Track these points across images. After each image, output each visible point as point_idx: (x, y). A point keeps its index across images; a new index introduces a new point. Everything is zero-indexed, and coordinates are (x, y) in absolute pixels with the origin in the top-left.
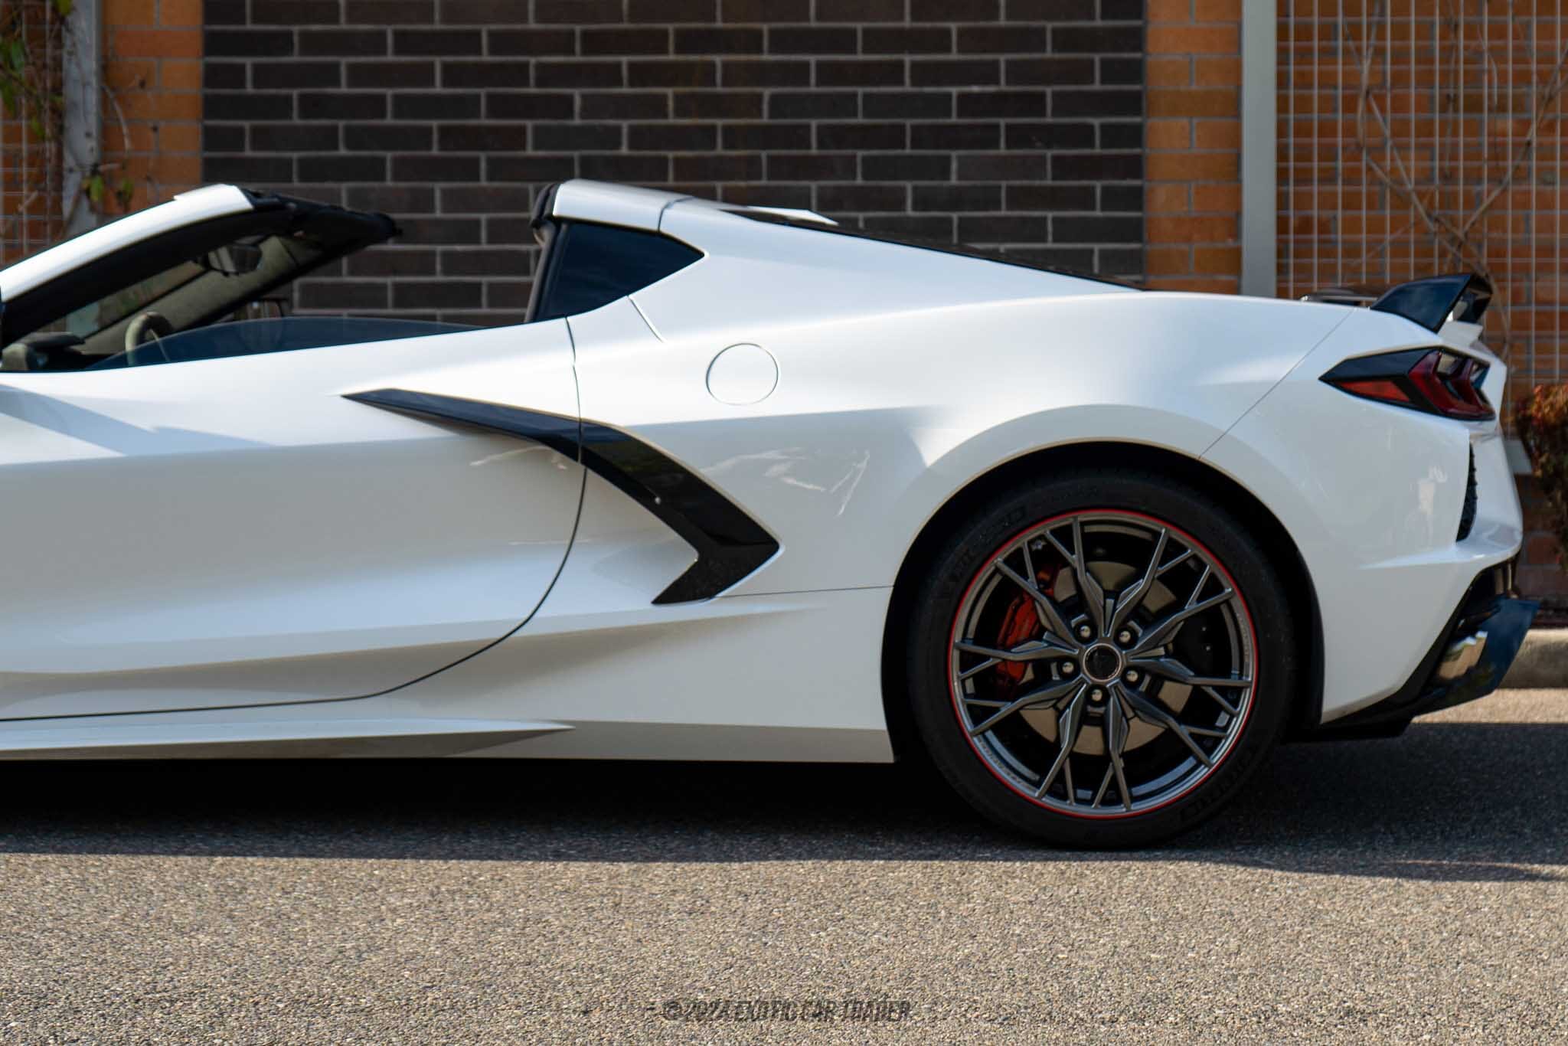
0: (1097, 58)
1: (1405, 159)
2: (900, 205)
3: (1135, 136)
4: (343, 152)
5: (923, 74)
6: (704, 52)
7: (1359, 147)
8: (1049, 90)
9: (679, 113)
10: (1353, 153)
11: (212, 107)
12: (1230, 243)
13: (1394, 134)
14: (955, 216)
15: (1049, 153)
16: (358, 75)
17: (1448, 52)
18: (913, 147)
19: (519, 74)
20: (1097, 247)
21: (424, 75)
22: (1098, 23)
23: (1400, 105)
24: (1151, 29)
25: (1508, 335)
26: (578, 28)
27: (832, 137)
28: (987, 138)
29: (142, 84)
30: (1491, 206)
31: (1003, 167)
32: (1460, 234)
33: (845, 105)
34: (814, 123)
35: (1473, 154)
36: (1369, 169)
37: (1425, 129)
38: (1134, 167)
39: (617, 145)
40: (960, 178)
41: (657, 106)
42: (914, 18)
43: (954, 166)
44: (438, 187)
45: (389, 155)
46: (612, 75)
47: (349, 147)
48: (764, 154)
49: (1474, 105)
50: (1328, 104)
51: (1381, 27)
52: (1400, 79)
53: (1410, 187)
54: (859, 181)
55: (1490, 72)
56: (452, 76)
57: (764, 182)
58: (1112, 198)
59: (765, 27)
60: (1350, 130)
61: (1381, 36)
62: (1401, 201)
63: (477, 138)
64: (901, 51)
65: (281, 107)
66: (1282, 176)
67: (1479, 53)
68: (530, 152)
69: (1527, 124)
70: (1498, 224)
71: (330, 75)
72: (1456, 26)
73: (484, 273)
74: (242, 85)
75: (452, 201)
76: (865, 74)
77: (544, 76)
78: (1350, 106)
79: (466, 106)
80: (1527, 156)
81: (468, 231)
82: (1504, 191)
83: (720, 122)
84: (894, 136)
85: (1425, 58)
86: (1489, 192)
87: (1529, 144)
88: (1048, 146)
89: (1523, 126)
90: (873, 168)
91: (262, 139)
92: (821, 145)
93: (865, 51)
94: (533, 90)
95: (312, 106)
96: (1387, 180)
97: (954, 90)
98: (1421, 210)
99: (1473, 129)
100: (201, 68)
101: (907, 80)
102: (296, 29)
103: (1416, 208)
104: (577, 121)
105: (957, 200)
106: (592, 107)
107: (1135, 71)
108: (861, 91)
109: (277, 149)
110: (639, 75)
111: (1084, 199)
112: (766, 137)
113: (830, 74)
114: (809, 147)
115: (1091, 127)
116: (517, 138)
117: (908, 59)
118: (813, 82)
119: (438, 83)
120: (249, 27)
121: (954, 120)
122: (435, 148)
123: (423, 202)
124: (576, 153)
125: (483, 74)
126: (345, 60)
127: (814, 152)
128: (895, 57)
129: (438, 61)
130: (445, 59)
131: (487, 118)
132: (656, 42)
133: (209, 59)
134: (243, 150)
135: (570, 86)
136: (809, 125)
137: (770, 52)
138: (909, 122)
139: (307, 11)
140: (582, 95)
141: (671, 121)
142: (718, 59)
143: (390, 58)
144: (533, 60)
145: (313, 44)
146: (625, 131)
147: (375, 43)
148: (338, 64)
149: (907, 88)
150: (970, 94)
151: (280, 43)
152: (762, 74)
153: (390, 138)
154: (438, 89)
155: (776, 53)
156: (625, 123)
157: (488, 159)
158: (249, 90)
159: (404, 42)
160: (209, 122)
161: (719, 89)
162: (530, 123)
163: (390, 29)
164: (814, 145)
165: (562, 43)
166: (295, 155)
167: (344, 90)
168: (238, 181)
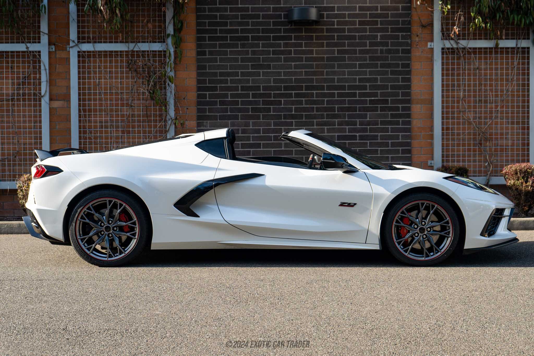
0: (400, 91)
1: (471, 114)
2: (356, 125)
3: (409, 109)
5: (361, 95)
6: (311, 90)
7: (460, 111)
8: (389, 99)
9: (306, 104)
10: (459, 112)
11: (199, 103)
12: (430, 133)
13: (468, 109)
14: (368, 127)
15: (390, 113)
16: (232, 96)
17: (480, 90)
18: (359, 112)
19: (269, 95)
20: (400, 134)
21: (248, 96)
22: (401, 83)
23: (469, 102)
24: (412, 85)
25: (494, 153)
26: (283, 85)
27: (340, 109)
28: (376, 109)
29: (184, 98)
30: (490, 124)
31: (379, 116)
32: (483, 130)
33: (343, 102)
34: (336, 106)
35: (486, 112)
36: (463, 116)
37: (475, 107)
38: (409, 116)
39: (292, 112)
40: (369, 119)
42: (359, 83)
43: (368, 116)
44: (251, 121)
45: (240, 114)
46: (290, 95)
48: (325, 113)
49: (486, 102)
50: (453, 102)
51: (465, 84)
52: (469, 96)
53: (472, 120)
54: (347, 119)
55: (490, 94)
56: (254, 96)
57: (325, 120)
58: (404, 123)
59: (325, 85)
60: (458, 107)
61: (465, 86)
62: (470, 123)
63: (260, 110)
64: (356, 90)
65: (215, 103)
66: (443, 118)
67: (487, 90)
68: (272, 113)
69: (498, 106)
70: (491, 128)
71: (226, 96)
72: (482, 84)
73: (261, 141)
74: (206, 98)
75: (254, 124)
76: (348, 95)
77: (276, 96)
78: (458, 102)
79: (257, 103)
80: (497, 113)
81: (258, 131)
82: (493, 121)
83: (315, 106)
84: (355, 109)
85: (475, 91)
86: (489, 122)
87: (498, 110)
88: (389, 111)
89: (496, 107)
90: (350, 116)
91: (210, 110)
92: (338, 111)
93: (348, 90)
94: (272, 99)
95: (222, 103)
96: (466, 118)
97: (368, 99)
98: (475, 126)
99: (486, 107)
100: (196, 95)
101: (358, 97)
102: (218, 85)
103: (473, 125)
104: (283, 106)
105: (369, 123)
106: (286, 103)
107: (409, 94)
108: (347, 99)
109: (214, 113)
110: (297, 95)
111: (398, 123)
112: (326, 109)
113: (340, 95)
115: (399, 107)
116: (269, 110)
117: (357, 92)
118: (336, 97)
119: (251, 98)
120: (208, 85)
121: (368, 105)
122: (250, 112)
123: (247, 125)
124: (282, 113)
125: (261, 95)
126: (230, 92)
127: (336, 113)
128: (355, 91)
129: (251, 93)
130: (252, 92)
131: (262, 105)
132: (301, 88)
133: (198, 93)
134: (206, 113)
135: (281, 98)
136: (335, 107)
137: (326, 90)
138: (358, 106)
139: (221, 82)
140: (284, 100)
141: (304, 106)
142: (315, 92)
143: (240, 92)
144: (272, 92)
145: (222, 89)
146: (293, 108)
147: (236, 89)
148: (228, 93)
149: (357, 98)
150: (371, 99)
151: (215, 89)
152: (325, 95)
153: (240, 110)
154: (251, 99)
155: (328, 90)
156: (294, 107)
157: (262, 115)
158: (208, 99)
159: (243, 88)
160: (198, 107)
161: (315, 99)
162: (272, 107)
163: (240, 85)
164: (337, 111)
165: (279, 88)
166: (218, 114)
167: (229, 99)
168: (205, 120)
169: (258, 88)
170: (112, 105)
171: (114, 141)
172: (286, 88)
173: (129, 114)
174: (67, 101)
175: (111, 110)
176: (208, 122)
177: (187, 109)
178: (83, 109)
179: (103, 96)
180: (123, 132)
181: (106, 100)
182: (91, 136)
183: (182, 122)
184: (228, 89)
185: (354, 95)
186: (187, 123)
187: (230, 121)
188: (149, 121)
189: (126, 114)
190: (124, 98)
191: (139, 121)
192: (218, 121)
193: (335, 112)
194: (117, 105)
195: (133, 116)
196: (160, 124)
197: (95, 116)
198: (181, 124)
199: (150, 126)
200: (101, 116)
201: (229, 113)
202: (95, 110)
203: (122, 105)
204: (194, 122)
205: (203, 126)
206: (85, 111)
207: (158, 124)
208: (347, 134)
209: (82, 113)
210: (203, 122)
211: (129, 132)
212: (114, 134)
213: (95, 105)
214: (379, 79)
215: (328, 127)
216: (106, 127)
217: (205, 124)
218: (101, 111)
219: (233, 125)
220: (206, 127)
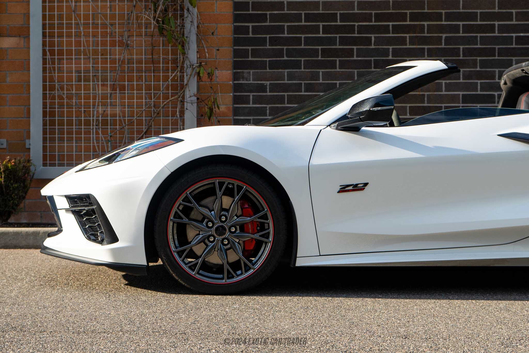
2: (494, 78)
5: (502, 29)
6: (421, 21)
9: (411, 43)
11: (236, 42)
16: (291, 30)
18: (499, 56)
19: (351, 29)
21: (316, 29)
26: (373, 12)
27: (468, 52)
28: (526, 52)
29: (213, 34)
33: (473, 40)
34: (461, 47)
39: (388, 56)
42: (499, 8)
43: (514, 63)
44: (321, 71)
45: (303, 59)
46: (386, 29)
47: (287, 56)
54: (478, 69)
56: (326, 30)
59: (443, 12)
63: (336, 53)
64: (494, 20)
65: (262, 42)
68: (355, 58)
71: (280, 29)
74: (248, 34)
75: (327, 76)
76: (481, 29)
77: (362, 29)
79: (332, 41)
81: (332, 88)
83: (426, 47)
84: (491, 52)
90: (484, 64)
91: (255, 53)
92: (464, 55)
93: (480, 21)
94: (356, 35)
95: (273, 41)
97: (514, 35)
100: (233, 28)
102: (268, 13)
104: (373, 47)
106: (378, 41)
108: (479, 35)
109: (261, 58)
110: (396, 29)
113: (467, 29)
116: (350, 53)
117: (496, 23)
118: (461, 32)
119: (321, 33)
120: (251, 12)
121: (514, 46)
122: (320, 57)
123: (315, 76)
124: (373, 59)
125: (338, 29)
126: (286, 24)
127: (461, 58)
128: (492, 23)
129: (321, 24)
130: (324, 24)
131: (339, 45)
132: (403, 17)
133: (235, 24)
134: (248, 58)
135: (370, 34)
136: (459, 48)
137: (445, 21)
138: (497, 47)
139: (273, 6)
140: (375, 37)
141: (408, 46)
142: (426, 23)
143: (303, 23)
144: (356, 24)
146: (391, 50)
147: (298, 18)
148: (284, 26)
149: (496, 34)
150: (520, 36)
151: (263, 18)
152: (442, 29)
153: (302, 53)
154: (321, 35)
155: (447, 21)
156: (391, 47)
157: (340, 61)
158: (251, 35)
159: (308, 18)
160: (235, 48)
161: (426, 35)
162: (355, 47)
163: (303, 13)
164: (461, 55)
165: (368, 18)
166: (268, 59)
167: (286, 35)
168: (246, 69)
169: (333, 17)
170: (96, 44)
171: (98, 103)
172: (379, 17)
173: (124, 59)
174: (24, 38)
175: (95, 52)
176: (251, 71)
177: (218, 50)
178: (49, 50)
179: (82, 29)
180: (113, 88)
181: (87, 35)
182: (62, 94)
183: (209, 71)
185: (491, 28)
186: (217, 73)
187: (286, 70)
188: (156, 70)
189: (119, 59)
190: (115, 32)
191: (139, 70)
192: (268, 70)
193: (459, 56)
194: (104, 44)
195: (130, 61)
196: (174, 75)
197: (69, 60)
198: (209, 73)
199: (157, 79)
200: (78, 61)
201: (285, 58)
202: (69, 52)
203: (113, 44)
204: (229, 72)
205: (243, 78)
206: (52, 53)
207: (171, 75)
208: (479, 93)
209: (48, 56)
210: (243, 72)
211: (122, 88)
212: (99, 90)
213: (69, 44)
215: (448, 81)
216: (87, 79)
217: (245, 75)
218: (78, 53)
219: (291, 77)
220: (247, 81)
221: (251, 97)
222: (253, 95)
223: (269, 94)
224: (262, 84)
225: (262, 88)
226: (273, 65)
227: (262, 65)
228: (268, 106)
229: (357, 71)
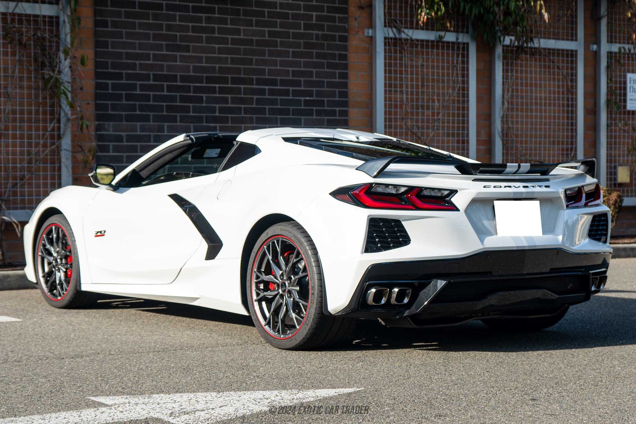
0: (337, 90)
1: (413, 122)
3: (346, 113)
4: (138, 112)
5: (295, 93)
6: (238, 84)
7: (403, 119)
8: (326, 99)
9: (232, 103)
11: (97, 97)
13: (411, 115)
15: (326, 119)
16: (142, 88)
17: (422, 93)
18: (292, 116)
19: (188, 89)
21: (161, 88)
22: (338, 80)
23: (412, 107)
24: (349, 82)
26: (204, 75)
27: (272, 111)
28: (311, 113)
30: (432, 136)
33: (275, 102)
34: (267, 107)
35: (428, 121)
36: (405, 125)
37: (417, 114)
38: (346, 123)
41: (225, 101)
42: (292, 77)
43: (303, 121)
44: (166, 125)
45: (151, 114)
46: (213, 90)
47: (140, 111)
48: (255, 117)
49: (428, 108)
50: (396, 106)
51: (407, 85)
52: (412, 100)
53: (414, 130)
56: (169, 89)
57: (254, 125)
59: (254, 77)
60: (401, 113)
61: (407, 88)
62: (413, 134)
63: (177, 109)
64: (289, 86)
65: (119, 97)
67: (429, 93)
68: (191, 114)
69: (439, 113)
71: (134, 87)
72: (424, 85)
74: (108, 90)
75: (170, 129)
76: (280, 92)
77: (196, 90)
78: (401, 107)
79: (173, 99)
80: (439, 123)
83: (243, 106)
84: (288, 112)
85: (417, 94)
88: (326, 116)
90: (283, 121)
91: (114, 107)
92: (269, 114)
93: (280, 86)
94: (192, 94)
95: (129, 97)
96: (410, 128)
97: (302, 98)
98: (418, 137)
99: (428, 114)
100: (94, 84)
101: (291, 95)
102: (124, 72)
103: (416, 136)
104: (204, 105)
106: (208, 100)
107: (345, 94)
108: (279, 98)
109: (118, 111)
110: (221, 90)
112: (255, 111)
113: (271, 92)
114: (266, 114)
115: (336, 110)
116: (188, 109)
117: (291, 88)
118: (267, 95)
119: (165, 91)
120: (110, 70)
121: (302, 108)
122: (165, 112)
123: (161, 129)
124: (204, 115)
126: (138, 83)
128: (287, 88)
129: (165, 84)
130: (167, 83)
131: (179, 103)
132: (225, 80)
133: (96, 81)
134: (108, 111)
135: (203, 94)
138: (291, 108)
139: (128, 66)
140: (206, 97)
141: (230, 105)
142: (242, 86)
143: (151, 82)
144: (192, 85)
145: (129, 77)
146: (217, 108)
147: (147, 78)
148: (136, 84)
149: (291, 97)
150: (307, 100)
151: (119, 76)
152: (254, 92)
153: (152, 108)
154: (165, 93)
155: (257, 85)
156: (217, 106)
157: (180, 116)
158: (110, 91)
159: (155, 78)
160: (96, 102)
161: (242, 96)
162: (191, 105)
163: (151, 73)
165: (200, 80)
166: (124, 113)
167: (138, 92)
168: (107, 121)
169: (174, 78)
172: (209, 80)
176: (111, 123)
184: (138, 77)
185: (287, 93)
187: (139, 124)
188: (37, 121)
192: (124, 123)
196: (52, 125)
199: (37, 129)
204: (94, 124)
205: (105, 130)
207: (50, 126)
210: (104, 124)
211: (7, 137)
214: (314, 73)
217: (107, 127)
219: (143, 129)
220: (107, 131)
221: (111, 147)
222: (113, 145)
223: (125, 144)
224: (120, 136)
225: (119, 139)
226: (129, 118)
227: (119, 118)
228: (125, 154)
229: (194, 126)
